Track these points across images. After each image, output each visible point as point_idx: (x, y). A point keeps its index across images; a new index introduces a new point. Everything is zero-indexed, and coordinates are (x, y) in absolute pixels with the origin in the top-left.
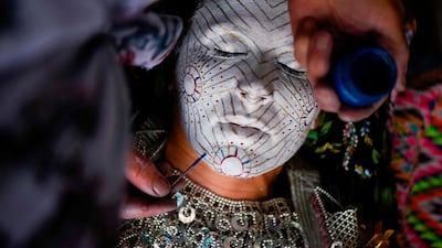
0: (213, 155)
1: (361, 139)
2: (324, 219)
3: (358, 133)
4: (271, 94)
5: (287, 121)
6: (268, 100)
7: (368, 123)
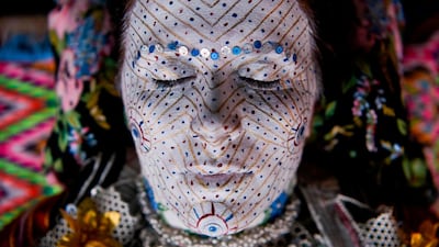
0: (186, 215)
1: (379, 113)
2: (357, 234)
3: (373, 106)
4: (238, 125)
5: (269, 150)
6: (235, 136)
7: (381, 91)
